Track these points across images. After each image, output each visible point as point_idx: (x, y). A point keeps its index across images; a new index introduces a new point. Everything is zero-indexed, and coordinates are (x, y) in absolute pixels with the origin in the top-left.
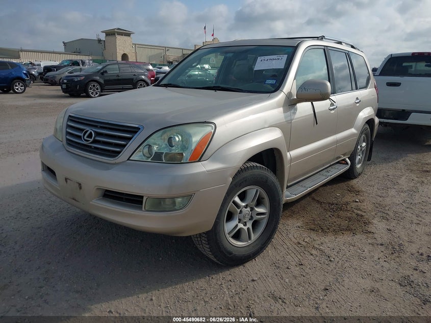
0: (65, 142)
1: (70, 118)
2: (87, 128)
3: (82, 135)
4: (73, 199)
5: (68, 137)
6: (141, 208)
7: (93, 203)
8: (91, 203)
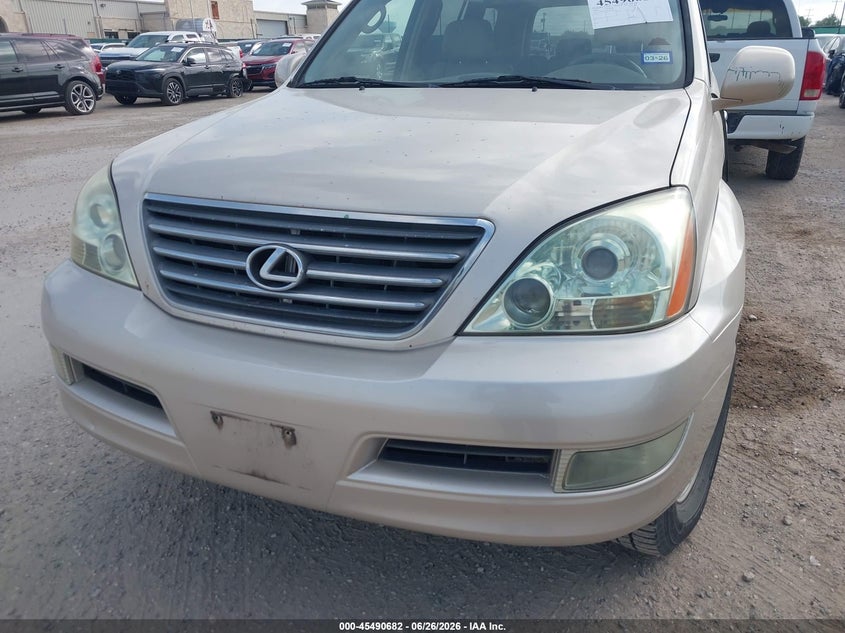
0: (156, 289)
1: (151, 208)
2: (262, 242)
3: (247, 265)
4: (254, 474)
5: (165, 273)
6: (548, 483)
7: (350, 484)
8: (342, 483)
